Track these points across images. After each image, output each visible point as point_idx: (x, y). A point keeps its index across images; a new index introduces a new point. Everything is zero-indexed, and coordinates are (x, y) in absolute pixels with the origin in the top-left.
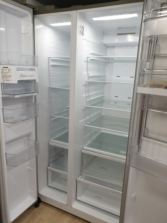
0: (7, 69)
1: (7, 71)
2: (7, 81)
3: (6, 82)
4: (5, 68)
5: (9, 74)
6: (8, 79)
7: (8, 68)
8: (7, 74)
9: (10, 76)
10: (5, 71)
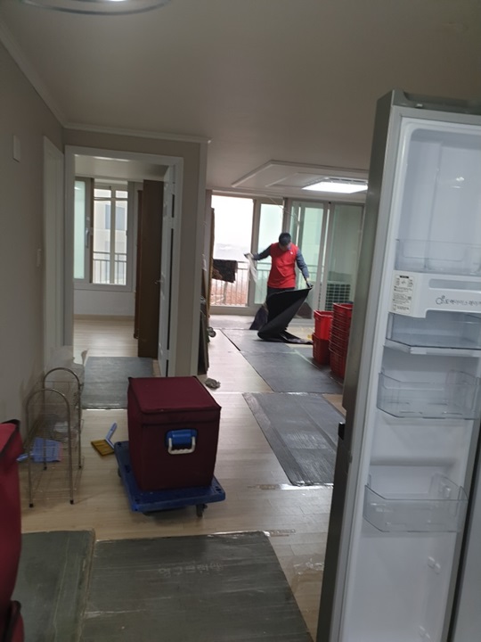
0: (406, 279)
1: (405, 286)
2: (401, 308)
3: (398, 311)
4: (404, 277)
5: (409, 293)
6: (403, 305)
7: (410, 278)
8: (404, 293)
9: (410, 298)
10: (401, 285)
